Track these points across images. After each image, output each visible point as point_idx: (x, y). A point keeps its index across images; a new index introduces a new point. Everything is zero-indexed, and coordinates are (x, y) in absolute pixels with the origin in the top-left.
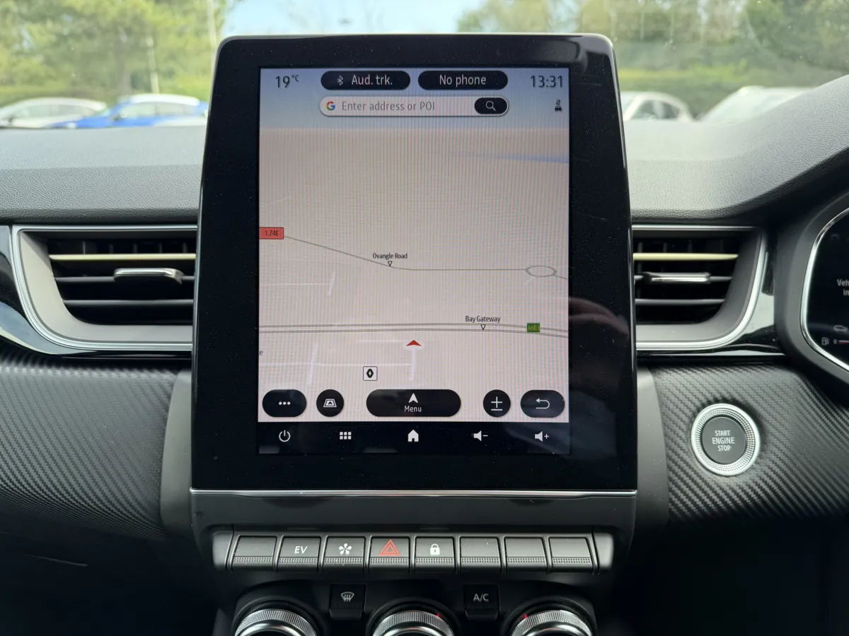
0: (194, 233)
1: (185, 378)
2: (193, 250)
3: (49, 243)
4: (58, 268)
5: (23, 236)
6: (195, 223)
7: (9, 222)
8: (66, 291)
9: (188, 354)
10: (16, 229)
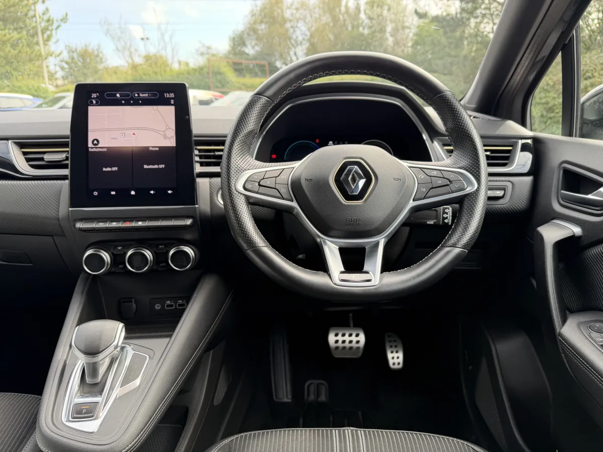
0: (69, 142)
1: (67, 182)
2: (68, 147)
3: (21, 146)
4: (25, 153)
5: (13, 143)
6: (69, 138)
7: (7, 139)
8: (28, 160)
9: (67, 176)
10: (10, 141)
